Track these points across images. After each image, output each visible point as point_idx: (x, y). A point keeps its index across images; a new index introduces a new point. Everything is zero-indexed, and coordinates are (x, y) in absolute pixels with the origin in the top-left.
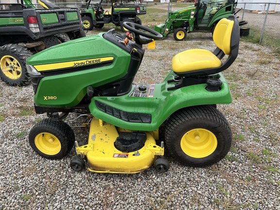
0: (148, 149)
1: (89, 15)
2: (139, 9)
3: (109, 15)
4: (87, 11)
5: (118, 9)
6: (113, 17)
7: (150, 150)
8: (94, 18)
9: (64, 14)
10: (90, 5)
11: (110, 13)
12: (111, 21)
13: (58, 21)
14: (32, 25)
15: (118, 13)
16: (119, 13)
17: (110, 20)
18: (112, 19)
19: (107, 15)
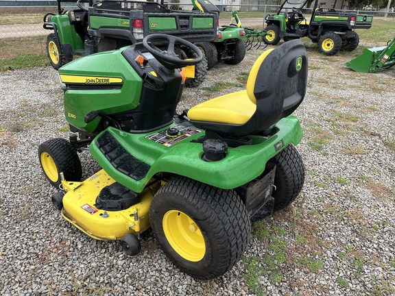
0: (123, 216)
1: (277, 23)
2: (355, 20)
3: (306, 25)
4: (276, 17)
5: (321, 17)
6: (310, 28)
7: (124, 217)
8: (283, 27)
9: (188, 19)
10: (283, 10)
11: (308, 23)
12: (306, 35)
13: (175, 27)
14: (136, 30)
15: (319, 22)
16: (321, 24)
17: (305, 32)
18: (309, 31)
19: (303, 25)
